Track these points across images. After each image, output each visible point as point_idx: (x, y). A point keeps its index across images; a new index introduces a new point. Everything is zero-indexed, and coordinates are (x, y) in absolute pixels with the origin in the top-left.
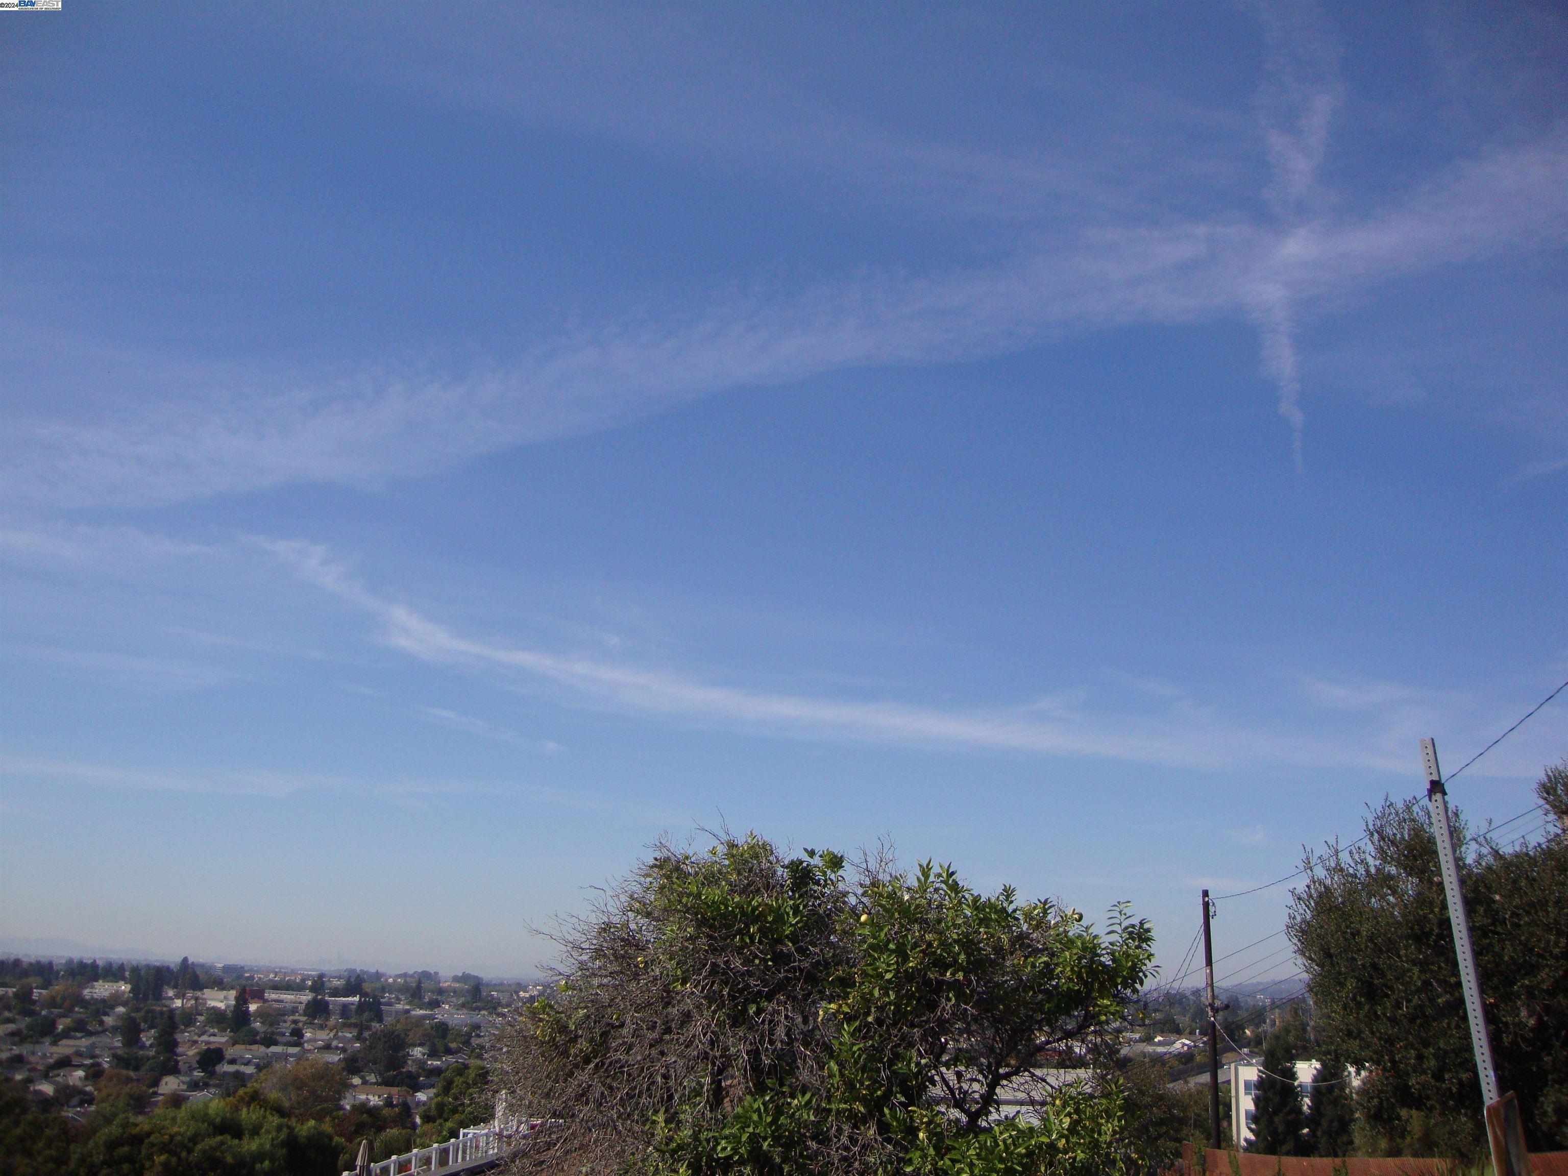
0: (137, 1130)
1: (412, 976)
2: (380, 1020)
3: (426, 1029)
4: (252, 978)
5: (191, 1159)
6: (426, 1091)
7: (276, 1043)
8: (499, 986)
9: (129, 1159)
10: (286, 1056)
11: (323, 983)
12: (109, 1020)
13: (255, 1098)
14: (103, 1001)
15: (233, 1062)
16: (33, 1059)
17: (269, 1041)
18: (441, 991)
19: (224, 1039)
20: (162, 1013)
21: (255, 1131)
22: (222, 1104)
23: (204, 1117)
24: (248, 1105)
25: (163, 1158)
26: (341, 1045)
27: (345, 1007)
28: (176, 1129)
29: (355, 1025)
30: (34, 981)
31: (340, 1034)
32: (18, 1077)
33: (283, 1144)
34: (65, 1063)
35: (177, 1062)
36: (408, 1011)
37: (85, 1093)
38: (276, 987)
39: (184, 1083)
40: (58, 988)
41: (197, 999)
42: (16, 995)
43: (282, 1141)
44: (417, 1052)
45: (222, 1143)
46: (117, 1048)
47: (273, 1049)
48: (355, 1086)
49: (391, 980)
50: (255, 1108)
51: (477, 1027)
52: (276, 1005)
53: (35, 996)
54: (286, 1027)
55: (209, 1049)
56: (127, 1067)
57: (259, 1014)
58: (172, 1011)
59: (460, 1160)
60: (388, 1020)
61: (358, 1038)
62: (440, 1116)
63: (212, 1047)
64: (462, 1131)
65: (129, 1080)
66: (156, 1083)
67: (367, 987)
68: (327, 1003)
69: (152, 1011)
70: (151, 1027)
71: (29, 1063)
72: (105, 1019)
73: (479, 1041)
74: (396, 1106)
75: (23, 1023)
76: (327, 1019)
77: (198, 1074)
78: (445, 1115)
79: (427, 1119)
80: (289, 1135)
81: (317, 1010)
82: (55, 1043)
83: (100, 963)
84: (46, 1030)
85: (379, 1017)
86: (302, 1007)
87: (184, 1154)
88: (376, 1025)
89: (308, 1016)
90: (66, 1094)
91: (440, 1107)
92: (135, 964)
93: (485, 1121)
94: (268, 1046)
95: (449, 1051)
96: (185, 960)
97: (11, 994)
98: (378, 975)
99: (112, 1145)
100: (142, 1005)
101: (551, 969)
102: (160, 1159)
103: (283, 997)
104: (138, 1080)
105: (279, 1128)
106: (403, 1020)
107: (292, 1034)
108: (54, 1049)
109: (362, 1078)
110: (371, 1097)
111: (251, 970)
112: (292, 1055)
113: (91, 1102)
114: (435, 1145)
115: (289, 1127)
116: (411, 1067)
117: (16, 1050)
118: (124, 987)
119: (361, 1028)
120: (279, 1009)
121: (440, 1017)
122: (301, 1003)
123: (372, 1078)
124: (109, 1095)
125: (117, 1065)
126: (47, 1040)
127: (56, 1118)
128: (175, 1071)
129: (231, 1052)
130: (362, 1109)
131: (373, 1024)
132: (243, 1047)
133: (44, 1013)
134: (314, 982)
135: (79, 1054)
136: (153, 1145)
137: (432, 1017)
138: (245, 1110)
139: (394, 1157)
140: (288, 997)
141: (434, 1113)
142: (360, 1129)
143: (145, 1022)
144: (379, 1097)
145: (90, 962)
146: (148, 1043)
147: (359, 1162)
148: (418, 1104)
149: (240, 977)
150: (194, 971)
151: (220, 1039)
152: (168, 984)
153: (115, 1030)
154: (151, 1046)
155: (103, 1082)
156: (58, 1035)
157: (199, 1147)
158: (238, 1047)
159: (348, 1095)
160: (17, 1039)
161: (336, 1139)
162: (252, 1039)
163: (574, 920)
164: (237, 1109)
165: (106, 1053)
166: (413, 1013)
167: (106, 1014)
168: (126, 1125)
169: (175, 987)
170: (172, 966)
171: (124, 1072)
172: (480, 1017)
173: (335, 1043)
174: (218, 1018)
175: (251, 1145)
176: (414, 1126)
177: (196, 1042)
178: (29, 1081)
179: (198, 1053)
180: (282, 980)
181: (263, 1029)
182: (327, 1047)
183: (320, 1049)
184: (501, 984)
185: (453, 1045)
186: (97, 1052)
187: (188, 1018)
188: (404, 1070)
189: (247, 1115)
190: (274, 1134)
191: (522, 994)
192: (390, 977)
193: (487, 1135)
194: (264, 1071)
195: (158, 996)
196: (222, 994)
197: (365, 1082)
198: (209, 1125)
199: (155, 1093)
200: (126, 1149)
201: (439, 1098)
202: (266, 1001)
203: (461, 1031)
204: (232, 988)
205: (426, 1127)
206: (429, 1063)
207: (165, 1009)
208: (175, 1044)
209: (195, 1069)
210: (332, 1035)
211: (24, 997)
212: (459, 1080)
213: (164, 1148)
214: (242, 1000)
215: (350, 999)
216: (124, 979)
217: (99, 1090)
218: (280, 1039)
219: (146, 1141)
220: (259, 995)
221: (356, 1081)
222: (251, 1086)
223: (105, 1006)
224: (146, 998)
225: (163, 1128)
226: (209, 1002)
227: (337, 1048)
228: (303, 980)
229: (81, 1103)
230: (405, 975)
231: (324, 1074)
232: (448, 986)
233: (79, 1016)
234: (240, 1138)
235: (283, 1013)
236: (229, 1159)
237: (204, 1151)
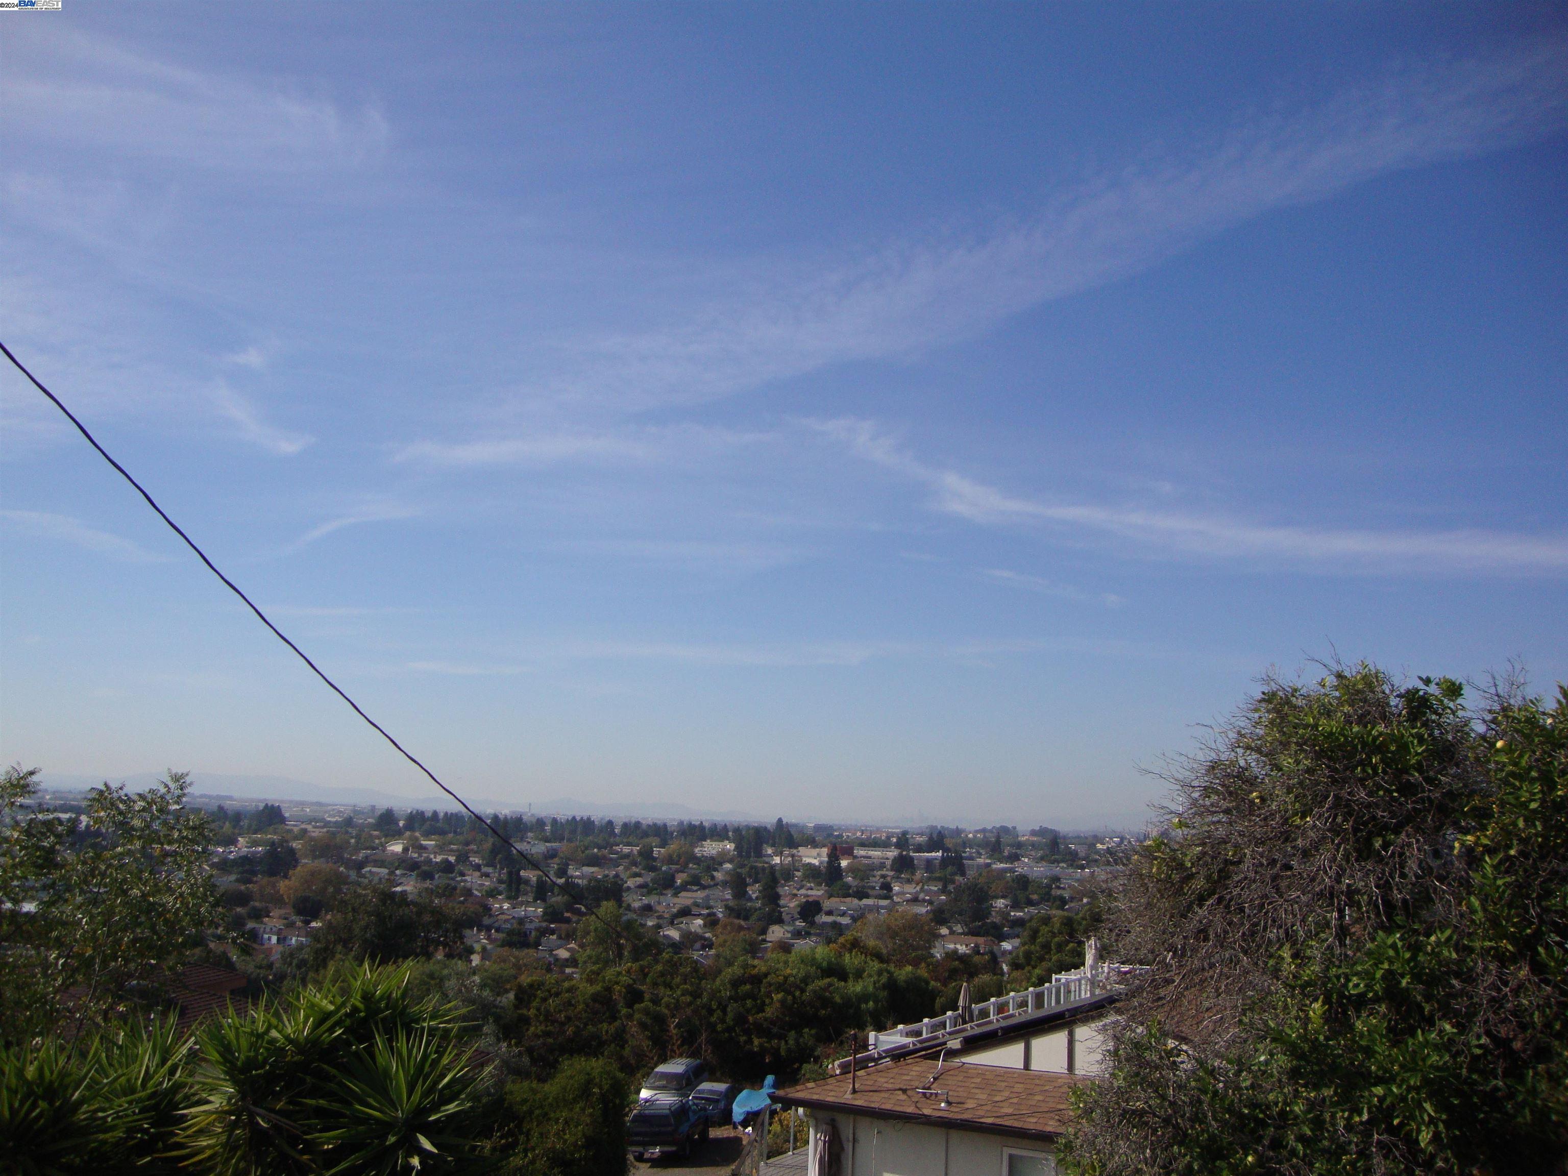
0: (756, 971)
1: (991, 831)
2: (963, 874)
3: (1008, 882)
4: (841, 836)
5: (804, 998)
6: (1011, 941)
7: (867, 896)
8: (1079, 839)
9: (752, 996)
10: (878, 908)
11: (907, 839)
12: (719, 875)
13: (855, 944)
14: (712, 858)
15: (830, 913)
16: (658, 908)
17: (861, 894)
18: (1019, 845)
19: (820, 893)
20: (764, 869)
21: (859, 974)
22: (827, 949)
23: (813, 962)
24: (850, 951)
25: (780, 996)
26: (927, 898)
27: (929, 863)
28: (788, 971)
29: (939, 879)
30: (654, 841)
31: (926, 887)
32: (650, 923)
33: (885, 987)
34: (685, 912)
35: (781, 913)
36: (988, 865)
37: (705, 939)
38: (863, 844)
39: (788, 932)
40: (673, 847)
41: (793, 856)
42: (640, 853)
43: (883, 985)
44: (1000, 903)
45: (830, 985)
46: (728, 900)
47: (865, 901)
48: (943, 936)
49: (971, 836)
50: (856, 953)
51: (1056, 879)
52: (866, 861)
53: (655, 854)
54: (876, 881)
55: (807, 902)
56: (738, 917)
57: (850, 869)
58: (772, 867)
59: (1053, 1003)
60: (971, 873)
61: (944, 891)
62: (1028, 964)
63: (811, 899)
64: (1054, 977)
65: (741, 928)
66: (764, 931)
67: (949, 843)
68: (912, 859)
69: (756, 868)
70: (756, 881)
71: (656, 912)
72: (715, 874)
73: (1059, 892)
74: (983, 954)
75: (648, 877)
76: (913, 874)
77: (800, 924)
78: (1033, 963)
79: (1015, 966)
80: (889, 978)
81: (903, 865)
82: (676, 895)
83: (706, 824)
84: (666, 884)
85: (962, 871)
86: (888, 863)
87: (797, 993)
88: (959, 878)
89: (896, 871)
90: (690, 939)
91: (1028, 955)
92: (736, 825)
93: (1077, 967)
94: (860, 899)
95: (1030, 903)
96: (780, 820)
97: (635, 852)
98: (958, 832)
99: (736, 983)
100: (746, 862)
101: (1162, 808)
102: (777, 997)
103: (871, 853)
104: (748, 929)
105: (880, 973)
106: (984, 874)
107: (882, 888)
108: (676, 900)
109: (950, 928)
110: (958, 946)
111: (839, 829)
112: (883, 907)
113: (711, 946)
114: (1031, 989)
115: (888, 972)
116: (995, 918)
117: (646, 900)
118: (730, 846)
119: (946, 881)
120: (868, 865)
121: (1020, 870)
122: (887, 859)
123: (958, 928)
124: (725, 941)
125: (730, 915)
126: (669, 893)
127: (688, 959)
128: (780, 921)
129: (827, 904)
130: (953, 955)
131: (957, 878)
132: (837, 899)
133: (664, 868)
134: (899, 838)
135: (696, 905)
136: (770, 985)
137: (1012, 870)
138: (847, 955)
139: (993, 999)
140: (876, 853)
141: (1022, 960)
142: (954, 974)
143: (750, 877)
144: (967, 946)
145: (697, 823)
146: (754, 896)
147: (961, 1003)
148: (1004, 953)
149: (830, 835)
150: (789, 831)
151: (817, 893)
152: (767, 843)
153: (725, 884)
154: (757, 898)
155: (719, 929)
156: (677, 888)
157: (810, 987)
158: (833, 900)
159: (937, 944)
160: (645, 890)
161: (932, 983)
162: (846, 892)
163: (1182, 758)
164: (840, 955)
165: (719, 904)
166: (994, 866)
167: (716, 870)
168: (745, 966)
169: (773, 845)
170: (769, 826)
171: (737, 921)
172: (1057, 870)
173: (921, 896)
174: (813, 873)
175: (856, 987)
176: (1002, 974)
177: (796, 895)
178: (659, 927)
179: (799, 906)
180: (869, 838)
181: (855, 883)
182: (915, 900)
183: (908, 901)
184: (1078, 837)
185: (1035, 897)
186: (712, 903)
187: (787, 874)
188: (989, 921)
189: (850, 960)
190: (876, 978)
191: (1099, 846)
192: (970, 833)
193: (1079, 980)
194: (859, 923)
195: (759, 854)
196: (815, 852)
197: (952, 932)
198: (817, 968)
199: (764, 941)
200: (748, 987)
201: (1026, 947)
202: (855, 857)
203: (1042, 883)
204: (824, 846)
205: (1016, 974)
206: (1012, 914)
207: (766, 865)
208: (777, 897)
209: (797, 919)
210: (918, 888)
211: (647, 854)
212: (1044, 929)
213: (780, 987)
214: (834, 856)
215: (933, 854)
216: (728, 839)
217: (717, 936)
218: (871, 892)
219: (764, 981)
220: (848, 851)
221: (944, 931)
222: (849, 935)
223: (713, 863)
224: (749, 857)
225: (777, 970)
226: (804, 859)
227: (924, 901)
228: (888, 838)
229: (703, 948)
230: (984, 831)
231: (914, 924)
232: (1028, 840)
233: (693, 872)
234: (846, 981)
235: (872, 868)
236: (838, 999)
237: (815, 992)
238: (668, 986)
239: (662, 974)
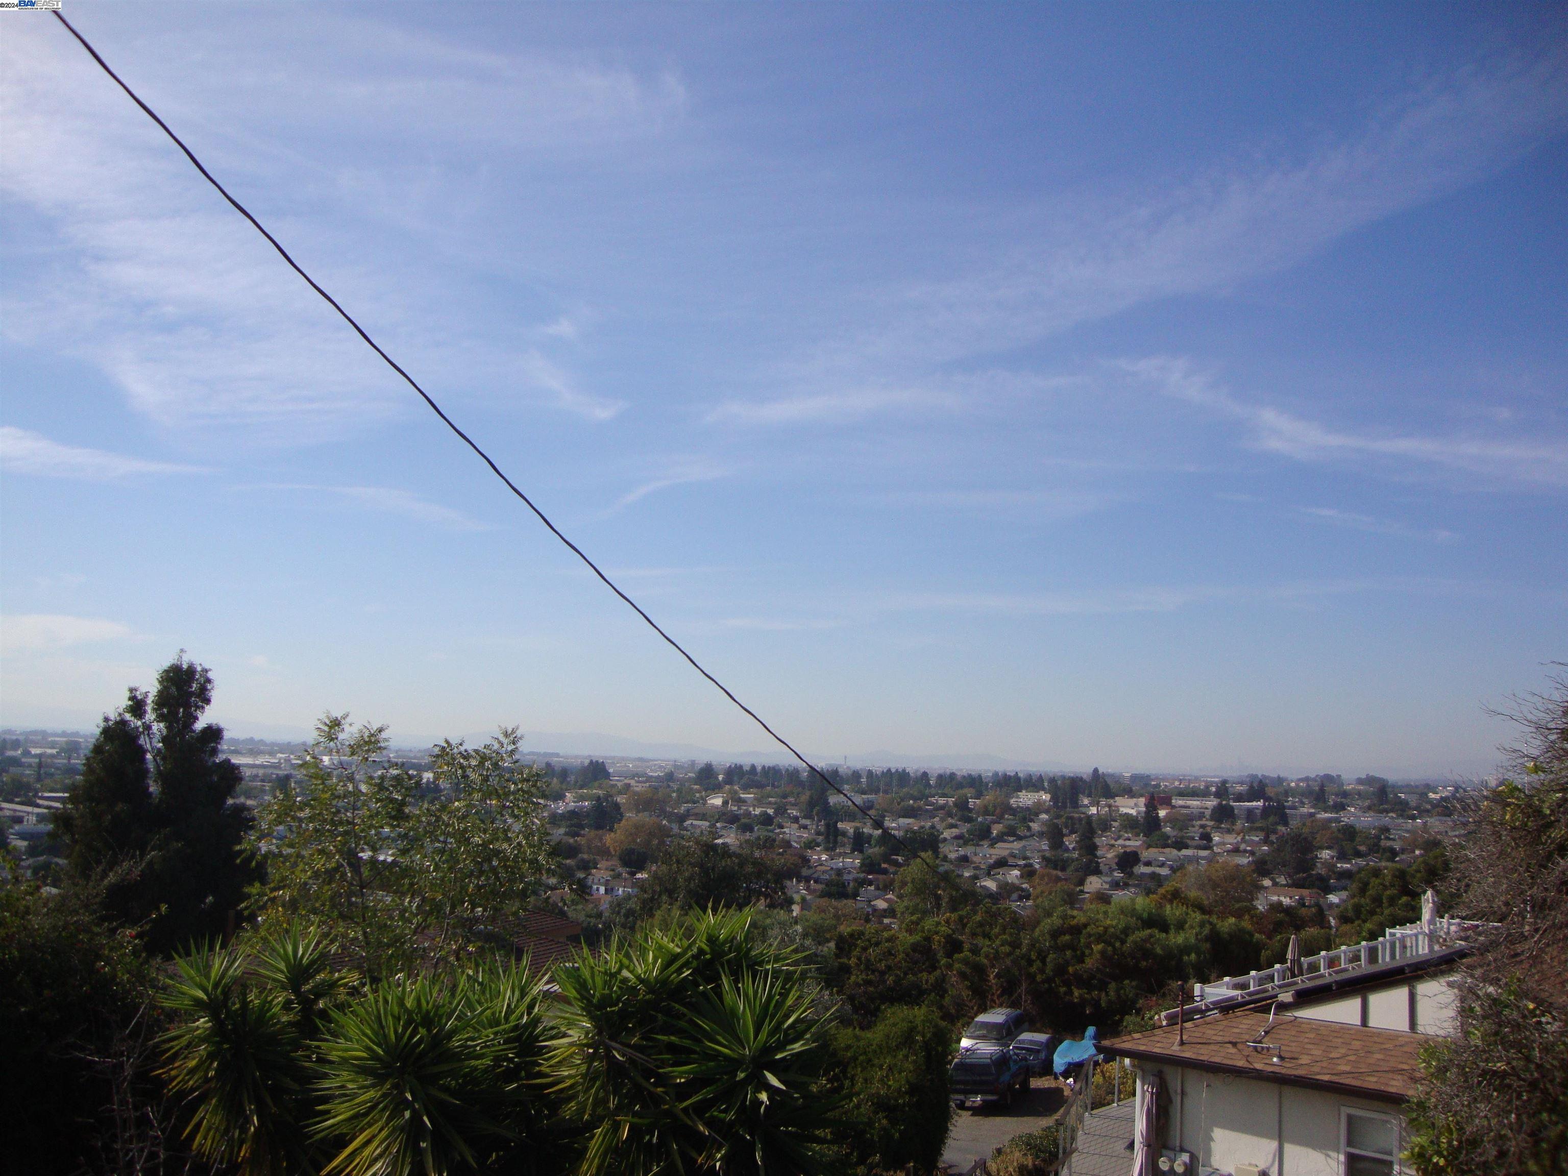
0: (1075, 922)
1: (1314, 780)
2: (1286, 824)
3: (1333, 833)
4: (1158, 786)
5: (1124, 948)
6: (1337, 893)
7: (1187, 847)
8: (1409, 788)
9: (1072, 947)
10: (1197, 859)
11: (1226, 789)
12: (1035, 826)
13: (1175, 896)
14: (1028, 809)
15: (1148, 864)
16: (975, 859)
17: (1180, 845)
18: (1345, 794)
19: (1138, 843)
20: (1080, 819)
21: (1180, 926)
22: (1147, 900)
23: (1133, 912)
24: (1171, 902)
25: (1100, 947)
26: (1249, 848)
27: (1250, 812)
28: (1108, 922)
29: (1261, 829)
30: (968, 792)
31: (1247, 837)
32: (967, 874)
33: (1207, 939)
34: (1002, 863)
35: (1098, 863)
36: (1312, 815)
37: (1023, 890)
38: (1182, 794)
39: (1106, 883)
40: (989, 797)
41: (1110, 806)
42: (956, 804)
43: (1206, 936)
44: (1325, 854)
45: (1151, 936)
46: (1044, 850)
47: (1185, 852)
48: (1266, 888)
49: (1293, 784)
50: (1178, 905)
51: (1386, 830)
52: (1185, 811)
53: (971, 805)
54: (1195, 832)
55: (1125, 852)
56: (1055, 868)
57: (1169, 819)
58: (1089, 817)
59: (1388, 959)
60: (1294, 823)
61: (1266, 841)
62: (1358, 918)
63: (1128, 850)
64: (1388, 931)
65: (1058, 879)
66: (1081, 882)
67: (1270, 792)
68: (1232, 808)
69: (1071, 818)
70: (1073, 832)
71: (973, 862)
72: (1031, 824)
73: (1389, 843)
74: (1309, 907)
75: (964, 828)
76: (1233, 824)
77: (1118, 875)
78: (1363, 917)
79: (1344, 919)
80: (1211, 930)
81: (1223, 815)
82: (992, 846)
83: (1021, 775)
84: (983, 834)
85: (1284, 820)
86: (1208, 813)
87: (1118, 944)
88: (1282, 829)
89: (1216, 821)
90: (1007, 890)
91: (1357, 909)
92: (1051, 775)
93: (1412, 922)
94: (1179, 850)
95: (1358, 854)
96: (1096, 770)
97: (951, 804)
98: (1280, 780)
99: (1055, 934)
100: (1062, 813)
101: (1515, 751)
102: (1097, 948)
103: (1189, 803)
104: (1066, 880)
105: (1202, 925)
106: (1308, 824)
107: (1201, 838)
108: (992, 851)
109: (1272, 879)
110: (1282, 899)
111: (1157, 778)
112: (1203, 858)
113: (1028, 897)
114: (1364, 943)
115: (1211, 923)
116: (1320, 870)
117: (962, 851)
118: (1046, 797)
119: (1268, 832)
120: (1187, 815)
121: (1346, 820)
122: (1207, 808)
123: (1282, 880)
124: (1042, 892)
125: (1046, 866)
126: (986, 843)
127: (1006, 909)
128: (1097, 872)
129: (1145, 855)
130: (1277, 907)
131: (1279, 828)
132: (1156, 850)
133: (979, 819)
134: (1218, 787)
135: (1013, 856)
136: (1090, 935)
137: (1338, 820)
138: (1168, 907)
139: (1323, 953)
140: (1194, 803)
141: (1351, 914)
142: (1279, 927)
143: (1066, 827)
144: (1291, 898)
145: (1012, 774)
146: (1071, 847)
147: (1289, 956)
148: (1331, 905)
149: (1147, 785)
150: (1105, 782)
151: (1135, 843)
152: (1083, 793)
153: (1041, 835)
154: (1074, 849)
155: (1036, 879)
156: (994, 838)
157: (1131, 939)
158: (1151, 850)
159: (1260, 896)
160: (961, 841)
161: (1257, 935)
162: (1164, 842)
163: (1536, 699)
164: (1161, 906)
165: (1036, 855)
166: (1319, 816)
167: (1032, 821)
168: (1064, 917)
169: (1089, 796)
170: (1085, 777)
171: (1055, 872)
172: (1387, 820)
173: (1243, 846)
174: (1130, 823)
175: (1178, 939)
176: (1330, 927)
177: (1113, 846)
178: (976, 877)
179: (1116, 856)
180: (1187, 787)
181: (1175, 833)
182: (1236, 850)
183: (1228, 851)
184: (1408, 786)
185: (1363, 848)
186: (1028, 854)
187: (1105, 824)
188: (1314, 872)
189: (1171, 911)
190: (1198, 929)
191: (1432, 795)
192: (1292, 781)
193: (1416, 935)
194: (1178, 874)
195: (1075, 804)
196: (1132, 802)
197: (1275, 884)
198: (1137, 919)
199: (1082, 891)
200: (1067, 937)
201: (1356, 900)
202: (1174, 807)
203: (1370, 834)
204: (1141, 796)
205: (1346, 928)
206: (1339, 865)
207: (1082, 816)
208: (1095, 847)
209: (1114, 870)
210: (1239, 838)
211: (962, 805)
212: (1374, 881)
213: (1100, 938)
214: (1152, 806)
215: (1254, 803)
216: (1043, 789)
217: (1034, 887)
218: (1189, 842)
219: (1084, 932)
220: (1166, 801)
221: (1267, 882)
222: (1168, 887)
223: (1029, 814)
224: (1064, 806)
225: (1097, 920)
226: (1121, 809)
227: (1245, 851)
228: (1207, 787)
229: (1020, 898)
230: (1307, 779)
231: (1234, 876)
232: (1353, 789)
233: (1009, 822)
234: (1167, 932)
235: (1191, 818)
236: (1159, 951)
237: (1135, 942)
238: (986, 936)
239: (981, 925)
